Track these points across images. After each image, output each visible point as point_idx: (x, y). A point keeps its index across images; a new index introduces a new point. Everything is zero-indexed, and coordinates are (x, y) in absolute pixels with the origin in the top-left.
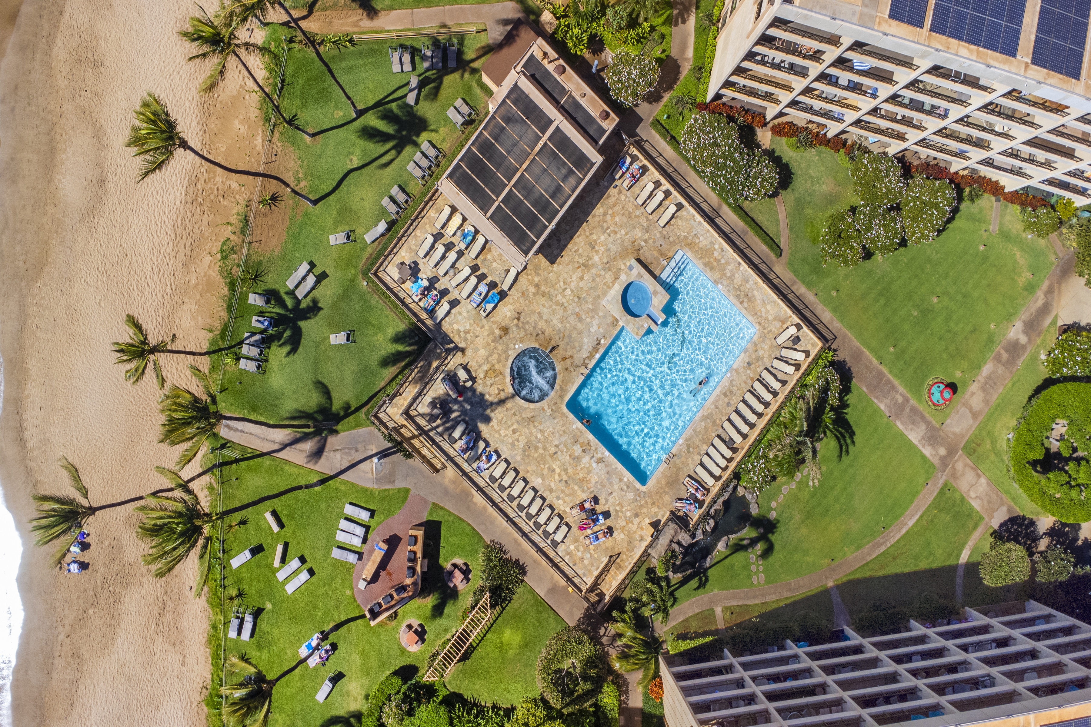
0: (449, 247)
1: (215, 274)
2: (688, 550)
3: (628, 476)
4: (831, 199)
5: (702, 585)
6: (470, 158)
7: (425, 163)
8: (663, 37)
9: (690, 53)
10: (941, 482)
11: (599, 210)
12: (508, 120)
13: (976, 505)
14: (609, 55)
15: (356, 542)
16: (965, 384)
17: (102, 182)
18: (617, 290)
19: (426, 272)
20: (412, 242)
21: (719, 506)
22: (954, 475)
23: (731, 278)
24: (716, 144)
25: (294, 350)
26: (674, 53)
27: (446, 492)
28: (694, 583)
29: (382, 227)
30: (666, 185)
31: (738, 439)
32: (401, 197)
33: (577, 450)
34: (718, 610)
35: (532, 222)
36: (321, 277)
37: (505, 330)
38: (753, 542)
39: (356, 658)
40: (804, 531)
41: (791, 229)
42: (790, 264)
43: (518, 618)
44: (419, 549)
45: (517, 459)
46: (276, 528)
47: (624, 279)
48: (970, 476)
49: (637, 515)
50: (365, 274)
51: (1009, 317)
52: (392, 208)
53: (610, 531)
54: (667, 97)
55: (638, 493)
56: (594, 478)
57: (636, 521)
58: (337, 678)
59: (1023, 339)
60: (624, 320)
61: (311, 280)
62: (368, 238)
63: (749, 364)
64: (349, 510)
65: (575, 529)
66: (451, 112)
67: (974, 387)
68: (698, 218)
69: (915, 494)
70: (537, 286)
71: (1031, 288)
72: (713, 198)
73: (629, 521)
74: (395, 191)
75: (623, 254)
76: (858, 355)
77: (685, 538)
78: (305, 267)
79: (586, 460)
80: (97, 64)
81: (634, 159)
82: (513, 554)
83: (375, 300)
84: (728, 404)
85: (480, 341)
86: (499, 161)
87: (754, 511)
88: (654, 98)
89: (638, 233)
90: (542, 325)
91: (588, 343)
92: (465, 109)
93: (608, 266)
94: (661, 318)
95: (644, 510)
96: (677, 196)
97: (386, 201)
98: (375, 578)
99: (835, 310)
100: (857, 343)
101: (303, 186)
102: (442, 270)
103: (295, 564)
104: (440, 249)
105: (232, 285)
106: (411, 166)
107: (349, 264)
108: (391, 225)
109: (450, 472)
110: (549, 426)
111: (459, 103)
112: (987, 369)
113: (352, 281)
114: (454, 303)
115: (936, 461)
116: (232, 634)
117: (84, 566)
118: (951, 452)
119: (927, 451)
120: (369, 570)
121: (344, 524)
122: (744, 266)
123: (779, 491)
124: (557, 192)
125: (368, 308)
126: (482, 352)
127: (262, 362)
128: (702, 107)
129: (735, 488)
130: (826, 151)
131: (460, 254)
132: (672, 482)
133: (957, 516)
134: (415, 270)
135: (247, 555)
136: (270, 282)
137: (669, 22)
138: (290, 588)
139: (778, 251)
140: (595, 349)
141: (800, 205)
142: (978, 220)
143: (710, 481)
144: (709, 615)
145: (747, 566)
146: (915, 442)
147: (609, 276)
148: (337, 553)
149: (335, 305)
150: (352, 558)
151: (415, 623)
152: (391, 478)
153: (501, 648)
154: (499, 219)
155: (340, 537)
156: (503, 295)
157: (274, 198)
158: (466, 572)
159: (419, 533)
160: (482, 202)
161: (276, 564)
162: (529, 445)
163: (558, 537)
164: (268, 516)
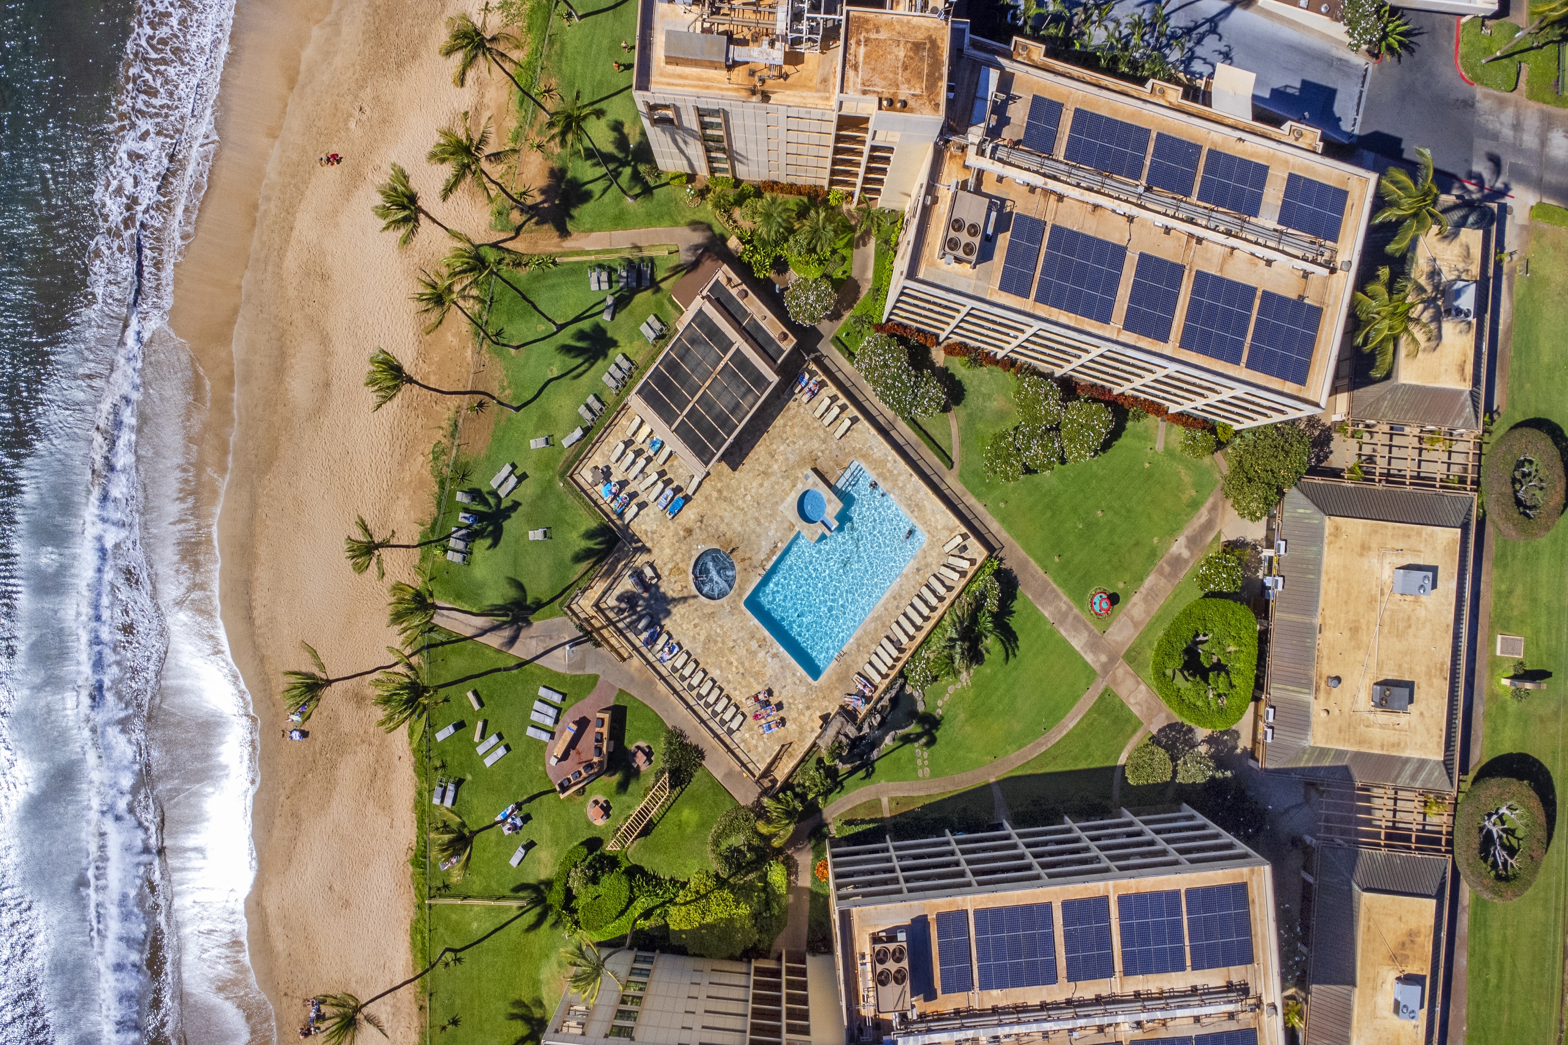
0: (638, 453)
1: (426, 473)
2: (855, 743)
3: (801, 671)
4: (1002, 416)
5: (868, 775)
6: (658, 376)
7: (619, 375)
8: (844, 259)
9: (870, 274)
10: (1102, 687)
11: (779, 421)
12: (693, 341)
13: (1135, 710)
14: (793, 275)
15: (549, 722)
16: (1128, 596)
17: (327, 385)
18: (793, 498)
19: (617, 476)
20: (605, 447)
21: (885, 702)
22: (1114, 681)
23: (902, 489)
24: (886, 365)
25: (494, 545)
26: (855, 274)
27: (632, 679)
28: (861, 773)
29: (578, 433)
30: (843, 400)
31: (904, 640)
32: (596, 406)
33: (754, 645)
34: (885, 801)
35: (713, 435)
36: (522, 478)
37: (689, 532)
38: (919, 736)
39: (547, 829)
40: (968, 728)
41: (962, 443)
42: (961, 476)
43: (696, 800)
44: (605, 730)
45: (697, 651)
46: (476, 707)
47: (800, 488)
48: (1130, 682)
49: (808, 708)
50: (562, 476)
51: (1172, 533)
52: (588, 416)
53: (783, 722)
54: (847, 315)
55: (810, 687)
56: (769, 672)
57: (808, 713)
58: (530, 846)
59: (1186, 554)
60: (800, 525)
61: (514, 480)
62: (566, 443)
63: (918, 570)
64: (543, 692)
65: (750, 718)
66: (644, 328)
67: (1136, 598)
68: (873, 431)
69: (1076, 699)
70: (720, 491)
71: (1195, 505)
72: (890, 414)
73: (801, 713)
74: (591, 399)
75: (801, 463)
76: (1024, 565)
77: (851, 731)
78: (507, 468)
79: (761, 654)
80: (324, 277)
81: (812, 374)
82: (692, 740)
83: (570, 500)
84: (897, 607)
85: (665, 541)
86: (684, 379)
87: (921, 708)
88: (835, 316)
89: (816, 444)
90: (723, 527)
91: (765, 546)
92: (657, 325)
93: (786, 474)
94: (835, 525)
95: (816, 704)
96: (853, 411)
97: (582, 409)
98: (565, 756)
99: (1003, 521)
100: (1023, 553)
101: (507, 395)
102: (631, 476)
103: (493, 740)
104: (631, 456)
105: (442, 484)
106: (606, 377)
107: (547, 466)
108: (587, 431)
109: (636, 661)
110: (728, 622)
111: (651, 319)
112: (1149, 581)
113: (551, 482)
114: (642, 506)
115: (1097, 667)
116: (437, 800)
117: (304, 734)
118: (1112, 659)
119: (1089, 658)
120: (559, 748)
121: (537, 705)
122: (915, 478)
123: (945, 690)
124: (736, 408)
125: (564, 508)
126: (668, 551)
127: (467, 554)
128: (879, 328)
129: (902, 687)
130: (998, 370)
131: (649, 460)
132: (843, 678)
133: (1116, 721)
134: (607, 474)
135: (451, 729)
136: (475, 481)
137: (850, 244)
138: (488, 762)
139: (950, 464)
140: (773, 552)
141: (971, 419)
142: (1145, 437)
143: (877, 679)
144: (875, 804)
145: (912, 759)
146: (1078, 648)
147: (787, 484)
148: (531, 732)
149: (533, 504)
150: (545, 737)
151: (601, 799)
152: (582, 665)
153: (680, 825)
154: (683, 432)
155: (535, 717)
156: (687, 499)
157: (481, 405)
158: (649, 754)
159: (606, 716)
160: (668, 416)
161: (477, 739)
162: (709, 639)
163: (734, 725)
164: (470, 695)
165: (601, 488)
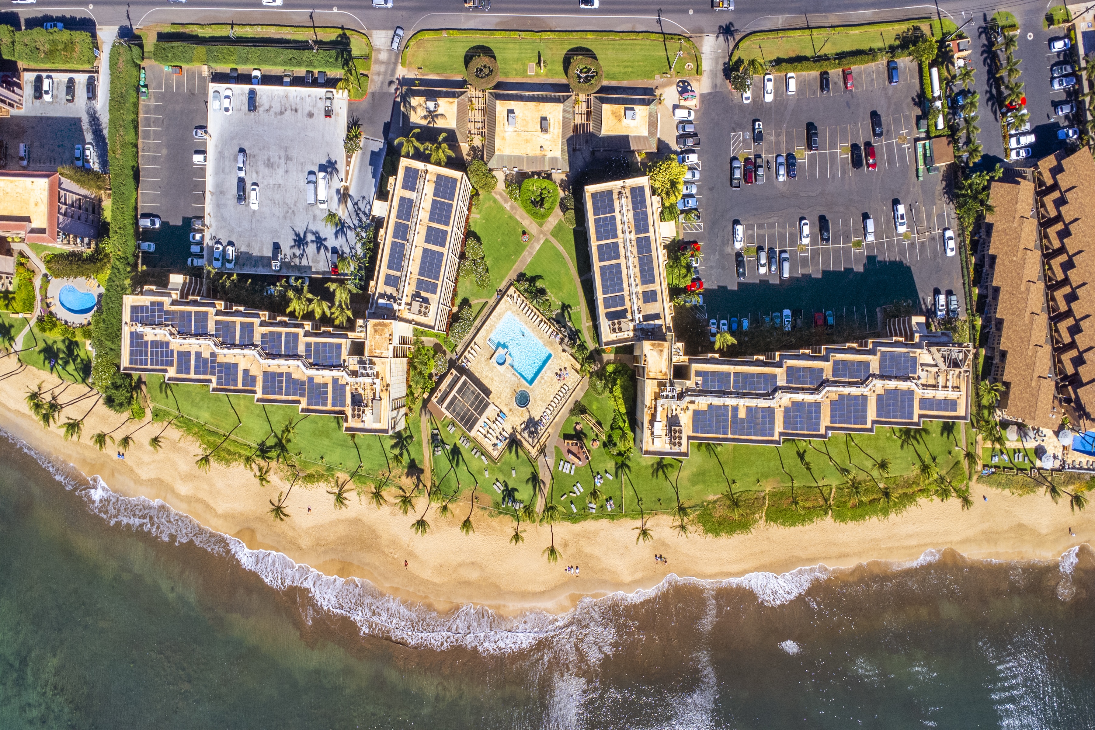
0: (488, 432)
2: (570, 338)
3: (550, 362)
4: (471, 282)
5: (580, 332)
6: (465, 425)
7: (465, 442)
8: (428, 350)
9: (432, 339)
10: (550, 236)
11: (476, 374)
12: (454, 411)
13: (556, 222)
14: (433, 371)
15: (569, 465)
16: (523, 227)
18: (498, 367)
19: (495, 441)
20: (487, 446)
21: (557, 326)
22: (548, 231)
23: (494, 322)
24: (458, 332)
25: (517, 491)
26: (432, 345)
27: (555, 432)
28: (579, 334)
29: (483, 457)
30: (469, 349)
31: (539, 319)
32: (475, 450)
33: (543, 381)
35: (481, 401)
36: (497, 480)
37: (510, 410)
38: (568, 312)
39: (601, 465)
40: (565, 291)
41: (480, 298)
42: (490, 298)
43: (590, 403)
44: (570, 442)
45: (545, 405)
46: (566, 496)
47: (496, 365)
48: (548, 225)
49: (560, 358)
50: (496, 464)
51: (504, 210)
52: (478, 453)
54: (444, 348)
55: (554, 358)
56: (551, 375)
57: (562, 358)
58: (606, 472)
59: (509, 203)
60: (507, 364)
61: (498, 484)
62: (486, 463)
63: (518, 314)
64: (560, 469)
65: (565, 382)
66: (451, 432)
67: (523, 223)
68: (478, 335)
69: (554, 247)
70: (498, 398)
71: (495, 201)
72: (473, 329)
73: (562, 361)
74: (473, 453)
75: (488, 364)
76: (516, 270)
77: (566, 340)
78: (495, 486)
79: (546, 378)
80: (441, 566)
81: (462, 362)
82: (572, 406)
83: (503, 460)
84: (529, 322)
85: (514, 420)
86: (465, 414)
87: (559, 311)
88: (444, 352)
89: (483, 359)
90: (509, 396)
91: (514, 378)
92: (450, 426)
93: (492, 371)
94: (506, 350)
95: (559, 355)
96: (472, 344)
97: (476, 456)
98: (579, 458)
99: (502, 280)
100: (512, 271)
101: (473, 488)
102: (494, 435)
103: (575, 488)
104: (489, 435)
105: (500, 514)
106: (466, 447)
107: (493, 470)
108: (482, 454)
109: (549, 430)
110: (537, 393)
111: (448, 429)
112: (519, 219)
113: (498, 468)
114: (503, 430)
115: (544, 239)
116: (594, 511)
118: (542, 232)
119: (542, 242)
120: (576, 460)
121: (564, 471)
122: (491, 317)
123: (553, 301)
124: (473, 392)
125: (505, 462)
126: (517, 418)
127: (521, 502)
128: (447, 335)
129: (553, 319)
130: (458, 285)
131: (490, 428)
132: (551, 344)
133: (559, 230)
134: (495, 445)
135: (573, 506)
136: (499, 500)
137: (423, 348)
138: (582, 490)
139: (486, 303)
140: (515, 375)
141: (473, 295)
142: (475, 222)
143: (551, 330)
145: (575, 314)
146: (539, 247)
147: (495, 370)
148: (572, 473)
149: (505, 475)
150: (574, 467)
151: (591, 442)
152: (551, 453)
153: (598, 409)
154: (481, 414)
155: (568, 472)
156: (501, 411)
157: (476, 498)
158: (577, 423)
159: (566, 441)
160: (476, 420)
161: (575, 495)
162: (542, 400)
163: (567, 388)
164: (562, 499)
165: (499, 447)
